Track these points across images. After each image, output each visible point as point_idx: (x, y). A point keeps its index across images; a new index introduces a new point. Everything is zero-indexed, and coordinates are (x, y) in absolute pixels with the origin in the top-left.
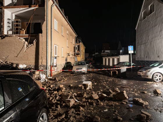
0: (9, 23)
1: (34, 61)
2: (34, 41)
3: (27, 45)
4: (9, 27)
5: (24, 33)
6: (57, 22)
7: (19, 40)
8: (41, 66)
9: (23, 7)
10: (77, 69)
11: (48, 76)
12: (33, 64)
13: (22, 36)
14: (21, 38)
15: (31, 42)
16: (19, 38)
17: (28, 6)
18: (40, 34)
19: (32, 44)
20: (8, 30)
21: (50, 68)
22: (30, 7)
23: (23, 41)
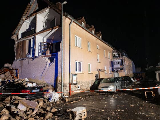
0: (40, 46)
1: (54, 79)
2: (54, 59)
3: (49, 64)
4: (40, 49)
5: (49, 53)
6: (81, 38)
7: (44, 60)
8: (59, 84)
9: (48, 31)
10: (102, 87)
11: (64, 95)
12: (53, 82)
13: (47, 56)
14: (45, 58)
15: (52, 61)
16: (44, 58)
17: (51, 28)
18: (59, 52)
19: (53, 63)
20: (39, 52)
21: (68, 85)
22: (53, 29)
23: (46, 60)
